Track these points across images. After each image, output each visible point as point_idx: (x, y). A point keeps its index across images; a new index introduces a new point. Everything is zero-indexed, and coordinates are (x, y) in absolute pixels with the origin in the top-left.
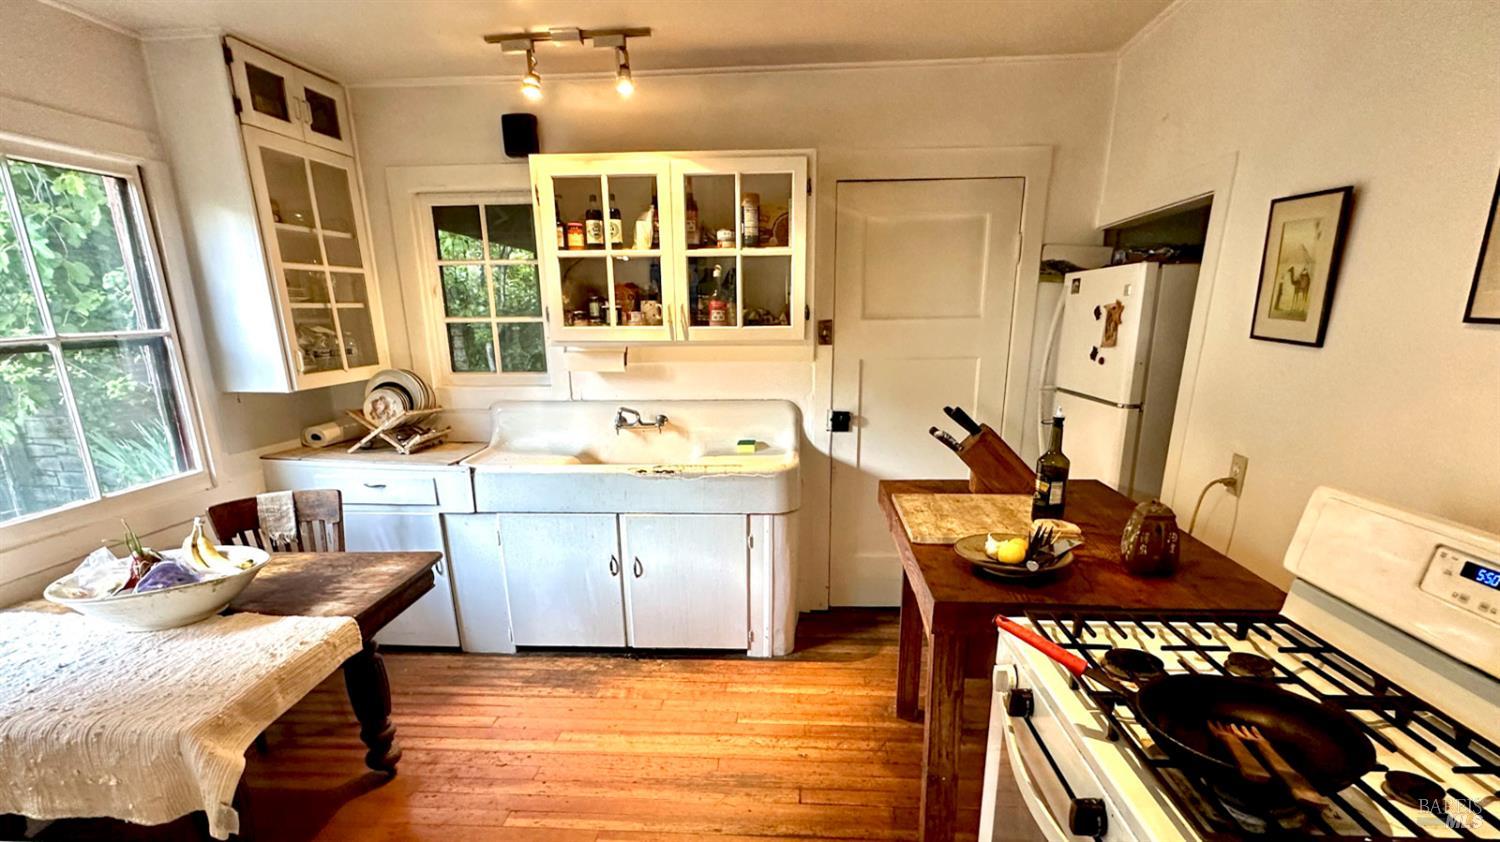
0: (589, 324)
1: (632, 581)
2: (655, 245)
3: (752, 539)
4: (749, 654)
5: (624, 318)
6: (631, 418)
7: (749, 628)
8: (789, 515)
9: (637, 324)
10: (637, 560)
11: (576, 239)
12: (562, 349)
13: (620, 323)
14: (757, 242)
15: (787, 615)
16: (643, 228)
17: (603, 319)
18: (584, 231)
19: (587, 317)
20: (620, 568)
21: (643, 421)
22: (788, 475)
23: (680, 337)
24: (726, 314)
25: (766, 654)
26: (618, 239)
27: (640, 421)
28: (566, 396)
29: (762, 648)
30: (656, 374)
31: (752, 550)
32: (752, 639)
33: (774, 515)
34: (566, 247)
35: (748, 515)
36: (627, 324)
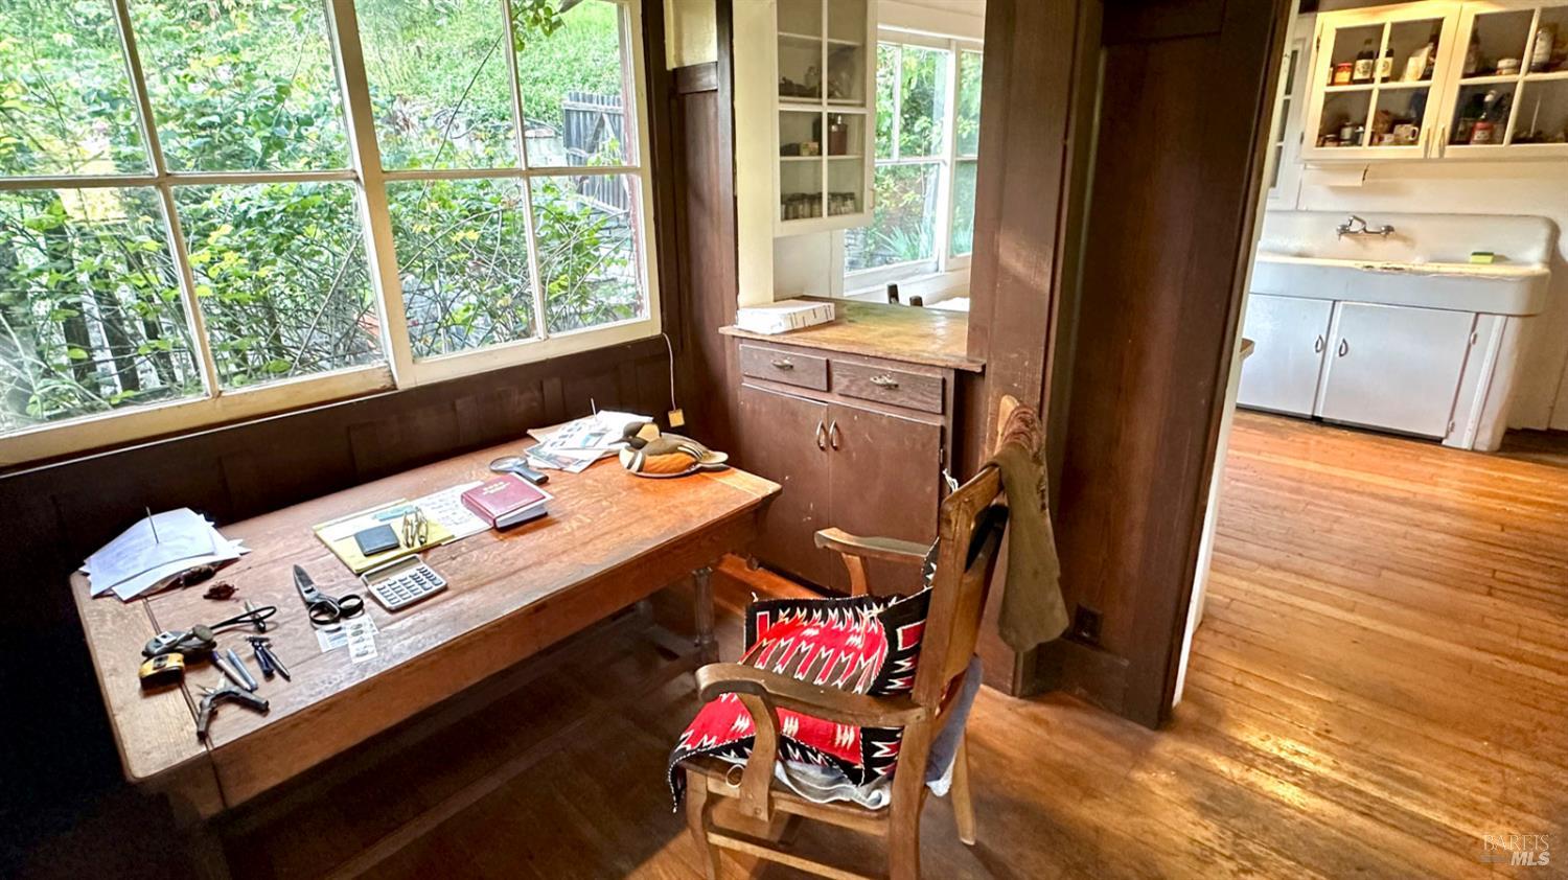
0: (1339, 145)
1: (1334, 358)
2: (1427, 76)
3: (1476, 336)
4: (1444, 443)
5: (1376, 139)
6: (1356, 227)
7: (1451, 417)
8: (1528, 319)
9: (1391, 144)
10: (1344, 341)
11: (1344, 76)
12: (1302, 166)
13: (1371, 144)
14: (1545, 67)
15: (1500, 414)
16: (1416, 64)
17: (1355, 140)
18: (1352, 69)
19: (1338, 140)
20: (1324, 346)
21: (1368, 229)
22: (1535, 281)
23: (1435, 154)
24: (1492, 134)
25: (1466, 445)
26: (1386, 74)
27: (1365, 230)
28: (1292, 206)
29: (1463, 439)
30: (1392, 191)
31: (1473, 347)
32: (1452, 430)
33: (1508, 316)
34: (1333, 83)
35: (1478, 314)
36: (1378, 144)
